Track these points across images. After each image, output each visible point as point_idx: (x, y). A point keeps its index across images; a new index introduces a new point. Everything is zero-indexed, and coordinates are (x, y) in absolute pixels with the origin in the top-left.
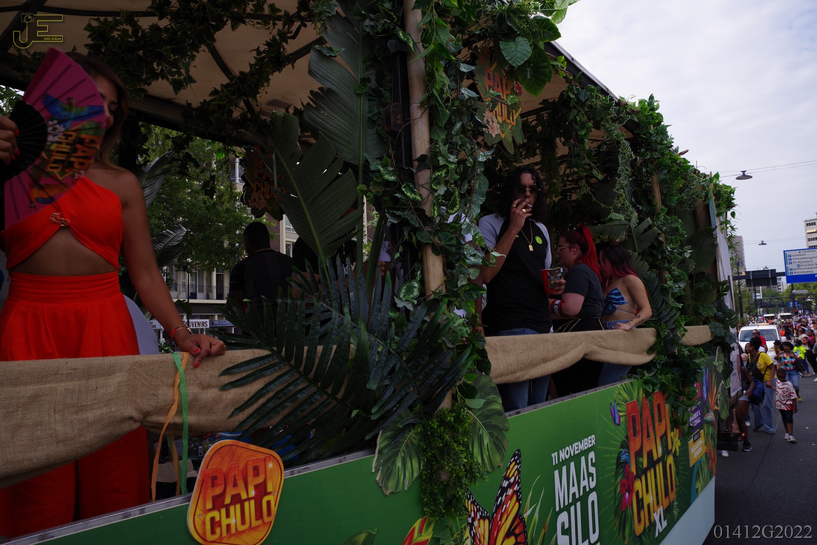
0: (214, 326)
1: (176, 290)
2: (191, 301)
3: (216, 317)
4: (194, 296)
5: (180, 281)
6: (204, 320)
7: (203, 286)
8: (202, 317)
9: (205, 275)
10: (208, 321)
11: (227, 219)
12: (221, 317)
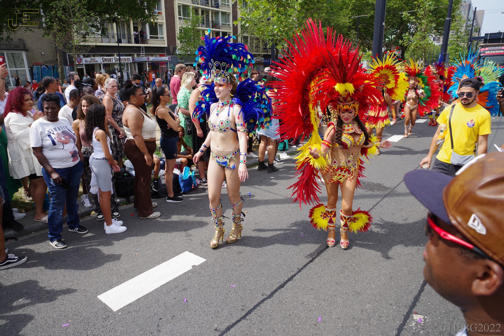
0: (135, 61)
1: (108, 37)
2: (120, 45)
3: (136, 55)
4: (119, 41)
5: (110, 31)
6: (129, 57)
7: (125, 34)
8: (126, 55)
9: (126, 27)
10: (131, 57)
12: (138, 55)
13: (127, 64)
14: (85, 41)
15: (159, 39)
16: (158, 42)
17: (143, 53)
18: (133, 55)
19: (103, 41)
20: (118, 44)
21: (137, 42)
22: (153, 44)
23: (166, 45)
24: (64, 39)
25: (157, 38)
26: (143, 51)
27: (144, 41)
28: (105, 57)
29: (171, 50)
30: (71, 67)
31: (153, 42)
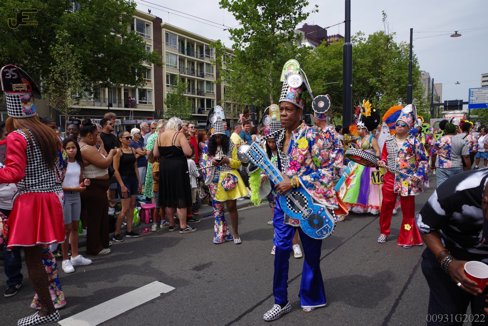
0: (123, 124)
1: (100, 102)
2: (111, 108)
3: (125, 119)
4: (110, 105)
5: (102, 96)
7: (116, 100)
9: (117, 93)
10: (120, 120)
11: (133, 54)
12: (127, 119)
13: (116, 126)
14: (78, 104)
15: (147, 104)
16: (147, 107)
17: (131, 116)
18: (122, 118)
19: (95, 105)
20: (109, 108)
21: (126, 106)
22: (142, 108)
23: (154, 110)
24: (58, 99)
25: (146, 103)
26: (132, 114)
27: (134, 105)
28: (96, 120)
29: (159, 114)
30: (63, 128)
31: (142, 106)
